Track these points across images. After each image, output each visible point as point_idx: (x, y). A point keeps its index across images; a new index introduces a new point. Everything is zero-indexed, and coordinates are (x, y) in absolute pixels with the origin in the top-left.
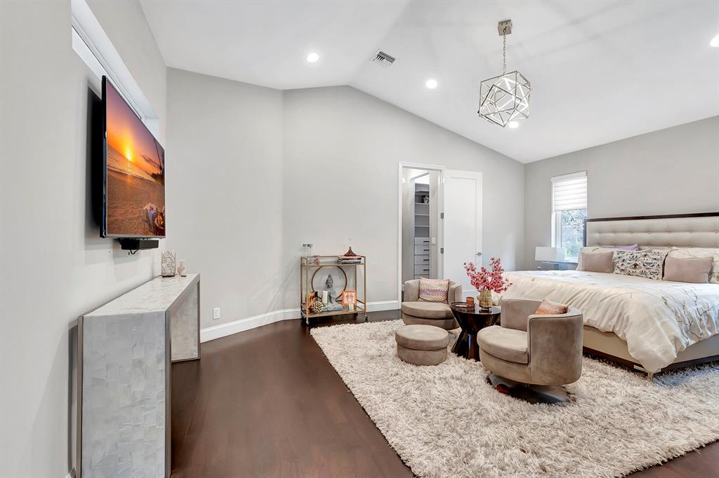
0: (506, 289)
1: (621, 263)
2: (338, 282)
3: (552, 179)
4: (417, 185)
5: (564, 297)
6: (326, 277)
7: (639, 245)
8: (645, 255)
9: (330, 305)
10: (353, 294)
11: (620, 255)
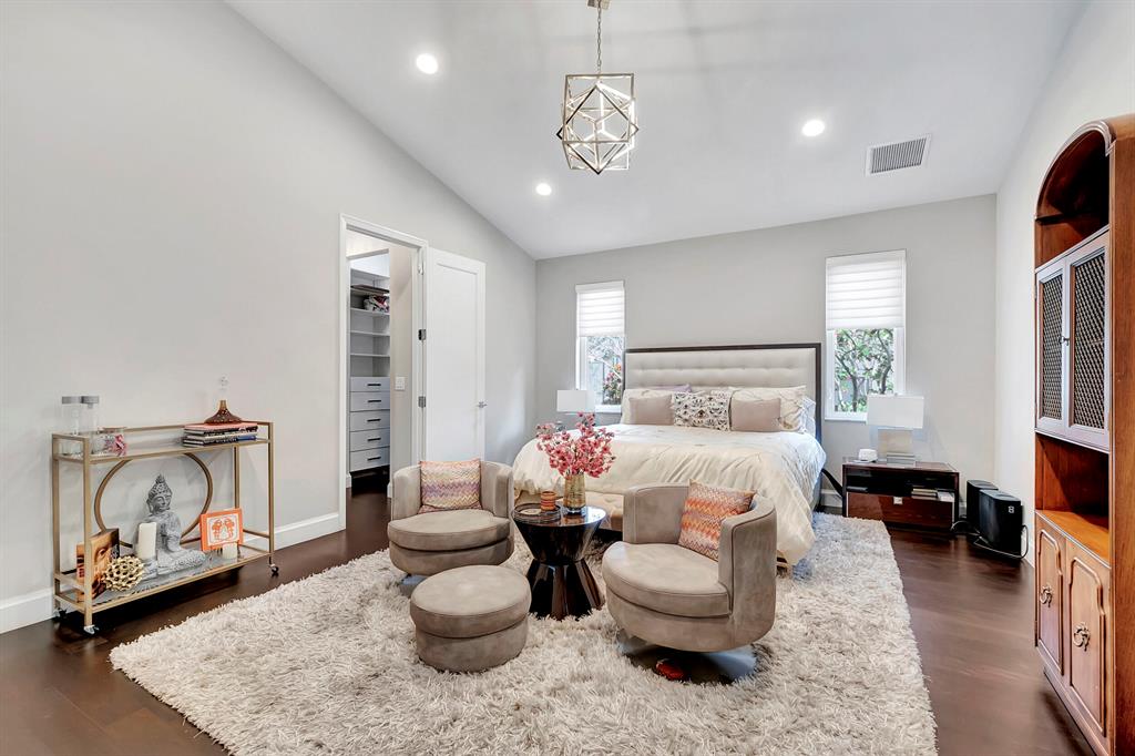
0: (607, 469)
1: (683, 411)
2: (185, 494)
3: (578, 287)
4: (354, 273)
5: (665, 470)
6: (145, 486)
7: (691, 385)
8: (710, 399)
9: (165, 559)
10: (234, 518)
11: (680, 399)
